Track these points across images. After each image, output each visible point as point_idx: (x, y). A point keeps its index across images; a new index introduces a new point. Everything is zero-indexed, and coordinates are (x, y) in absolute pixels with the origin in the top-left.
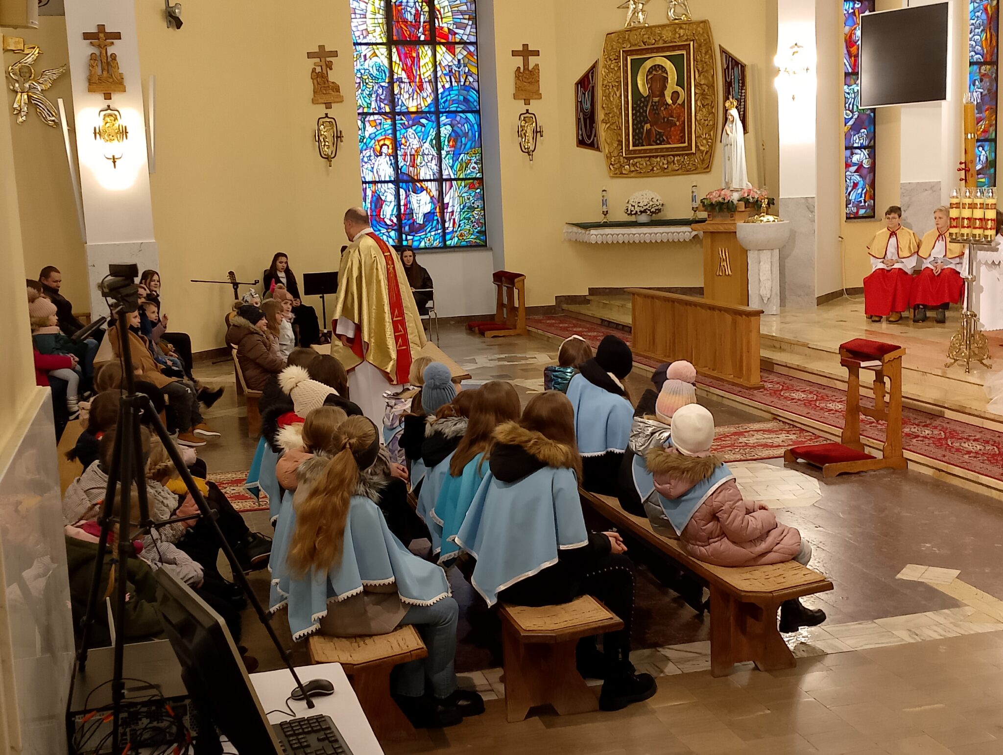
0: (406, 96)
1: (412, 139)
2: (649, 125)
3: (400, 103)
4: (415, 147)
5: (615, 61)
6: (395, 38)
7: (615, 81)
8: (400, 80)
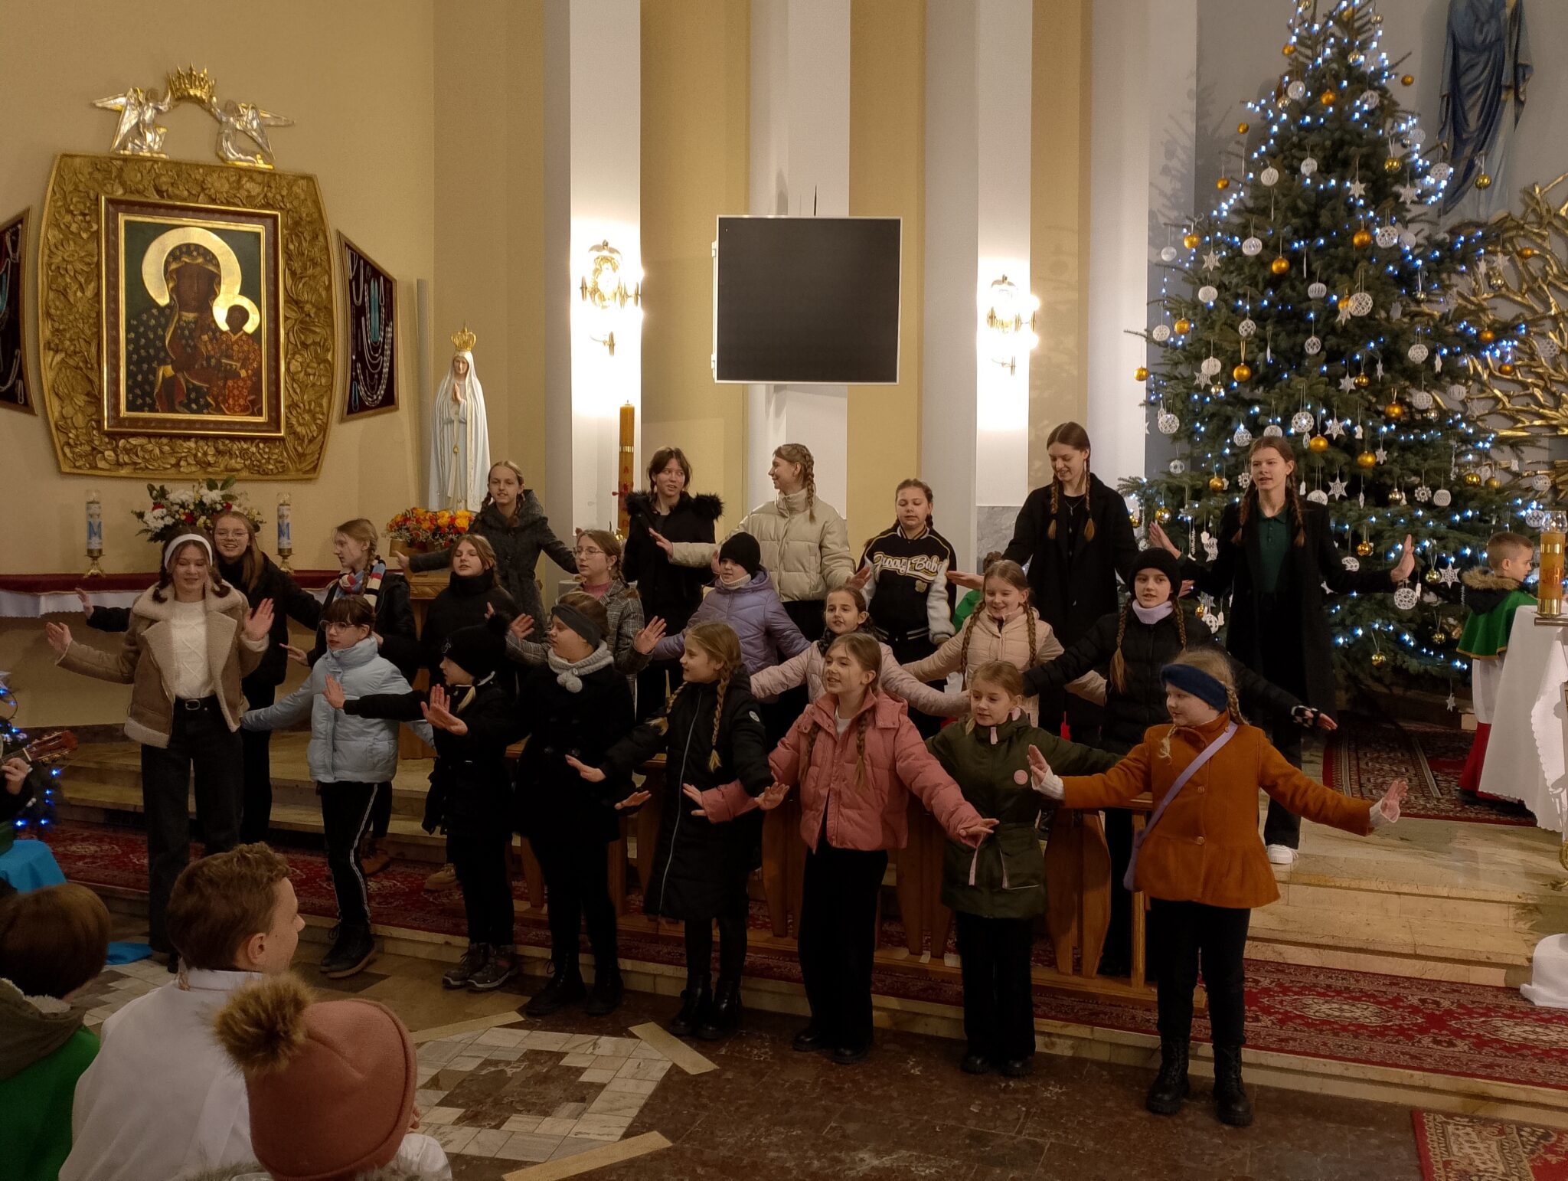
2: (169, 367)
5: (80, 218)
7: (81, 259)
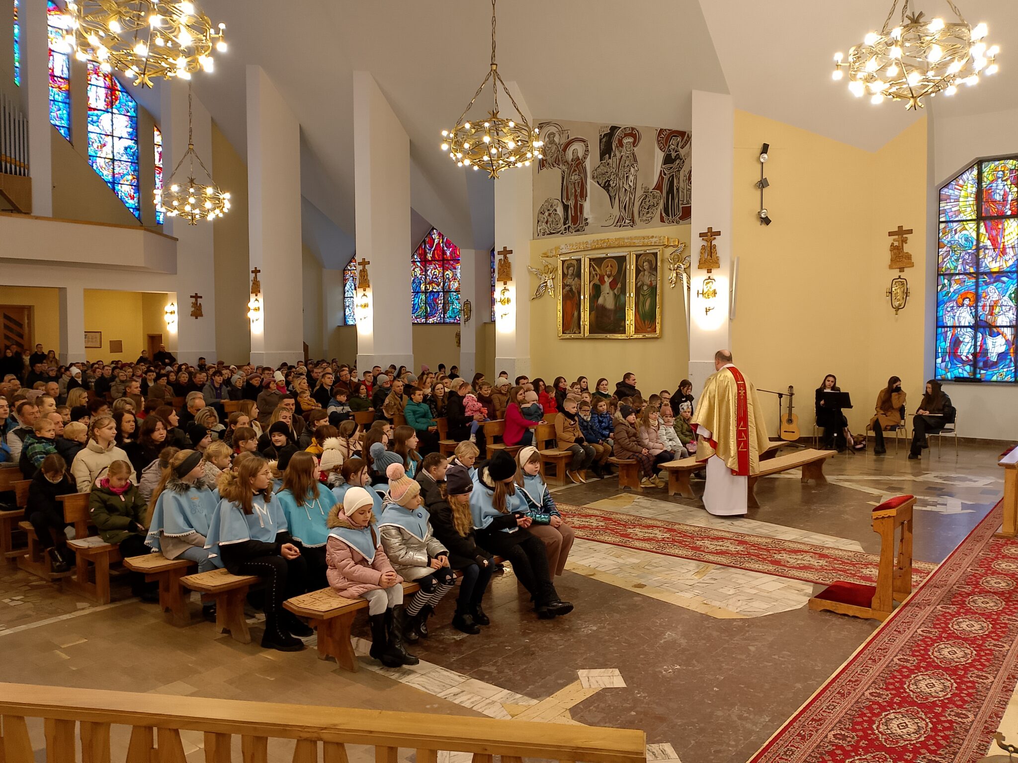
0: (990, 259)
1: (992, 293)
3: (984, 265)
4: (994, 299)
6: (983, 215)
8: (986, 248)
